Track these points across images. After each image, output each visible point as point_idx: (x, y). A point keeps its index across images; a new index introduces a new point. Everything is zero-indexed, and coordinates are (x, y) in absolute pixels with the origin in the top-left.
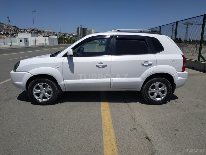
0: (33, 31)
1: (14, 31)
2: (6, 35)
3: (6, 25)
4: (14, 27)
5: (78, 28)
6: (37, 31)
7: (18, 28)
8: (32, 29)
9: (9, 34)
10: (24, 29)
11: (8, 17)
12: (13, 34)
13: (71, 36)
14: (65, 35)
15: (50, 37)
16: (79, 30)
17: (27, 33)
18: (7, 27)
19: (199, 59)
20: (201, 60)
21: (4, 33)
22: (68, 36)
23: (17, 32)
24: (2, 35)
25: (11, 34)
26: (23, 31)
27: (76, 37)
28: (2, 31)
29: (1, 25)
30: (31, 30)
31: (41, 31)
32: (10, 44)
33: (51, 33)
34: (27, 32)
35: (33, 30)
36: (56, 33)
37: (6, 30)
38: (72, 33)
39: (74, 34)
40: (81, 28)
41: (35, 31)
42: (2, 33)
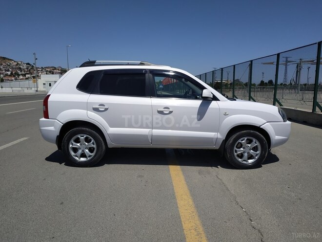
0: (55, 71)
1: (26, 70)
2: (14, 76)
3: (15, 62)
4: (27, 64)
6: (61, 70)
7: (33, 66)
8: (54, 67)
9: (19, 75)
10: (42, 68)
12: (24, 75)
17: (47, 74)
18: (17, 65)
19: (314, 109)
20: (318, 110)
21: (12, 73)
23: (31, 71)
24: (10, 76)
25: (22, 75)
26: (40, 69)
28: (8, 71)
29: (7, 61)
30: (52, 68)
32: (36, 89)
34: (47, 71)
35: (55, 69)
37: (15, 68)
41: (58, 71)
42: (9, 73)
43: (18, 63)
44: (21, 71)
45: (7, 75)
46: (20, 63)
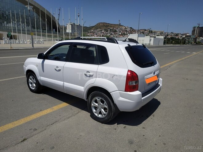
0: (145, 32)
1: (129, 32)
2: (123, 35)
3: (124, 27)
4: (130, 28)
5: (195, 27)
6: (149, 31)
7: (133, 29)
11: (119, 21)
13: (184, 36)
14: (177, 35)
15: (157, 37)
16: (195, 30)
21: (122, 34)
22: (180, 36)
23: (132, 32)
24: (121, 35)
26: (137, 31)
27: (188, 38)
28: (120, 32)
29: (121, 27)
30: (144, 30)
31: (153, 32)
33: (162, 33)
34: (140, 32)
35: (146, 30)
36: (168, 33)
37: (124, 31)
38: (186, 33)
39: (188, 34)
40: (198, 27)
41: (147, 32)
42: (120, 33)
43: (126, 28)
44: (127, 32)
45: (119, 34)
46: (126, 27)
